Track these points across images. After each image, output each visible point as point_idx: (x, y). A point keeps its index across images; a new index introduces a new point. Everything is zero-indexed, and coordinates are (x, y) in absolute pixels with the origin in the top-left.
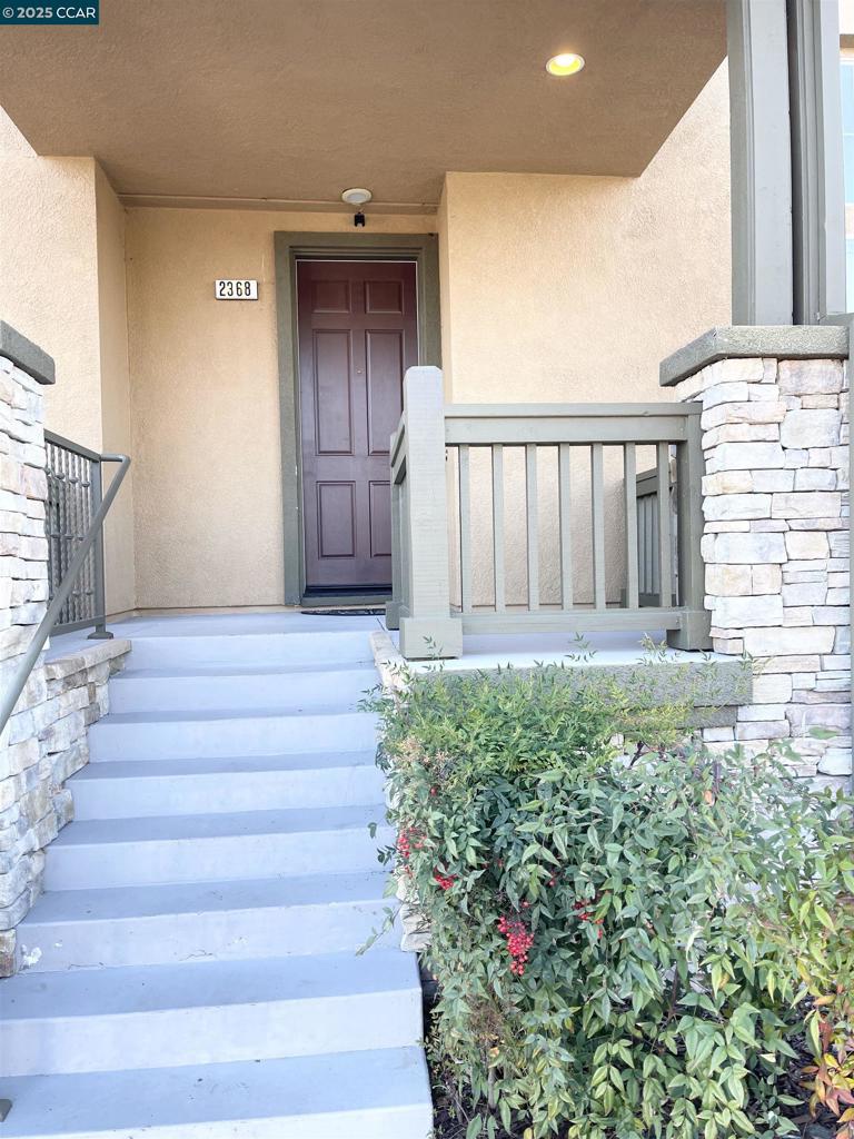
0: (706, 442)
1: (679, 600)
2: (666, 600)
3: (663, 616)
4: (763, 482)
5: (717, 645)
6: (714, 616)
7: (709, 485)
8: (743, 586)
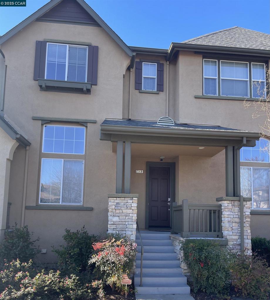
0: (222, 210)
1: (219, 231)
2: (217, 231)
3: (216, 233)
4: (230, 216)
5: (224, 237)
6: (224, 233)
7: (223, 216)
8: (227, 230)
